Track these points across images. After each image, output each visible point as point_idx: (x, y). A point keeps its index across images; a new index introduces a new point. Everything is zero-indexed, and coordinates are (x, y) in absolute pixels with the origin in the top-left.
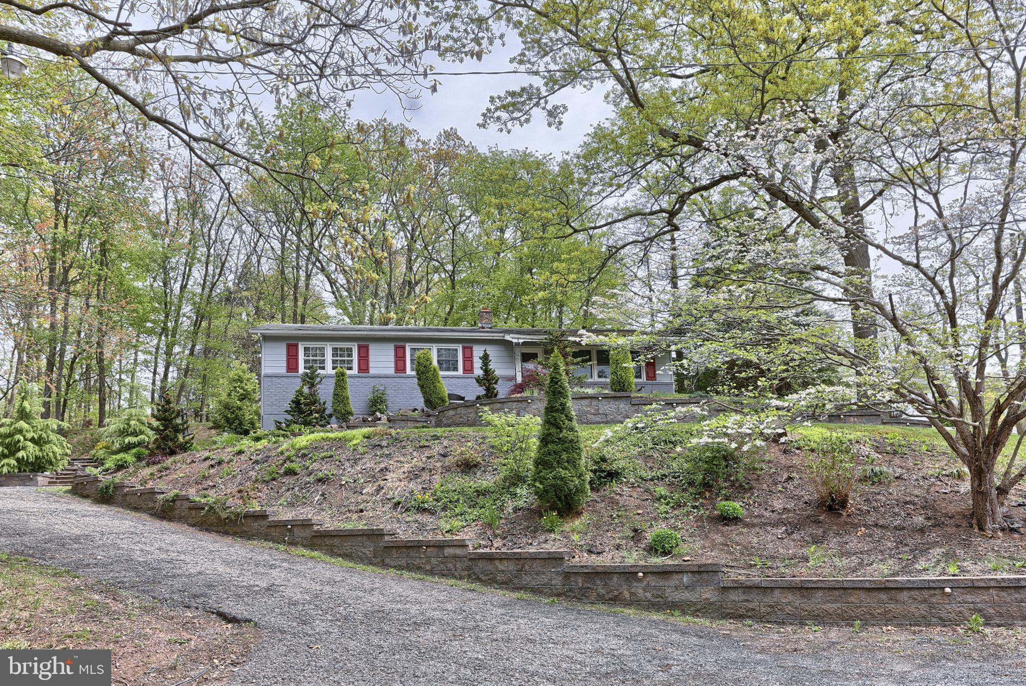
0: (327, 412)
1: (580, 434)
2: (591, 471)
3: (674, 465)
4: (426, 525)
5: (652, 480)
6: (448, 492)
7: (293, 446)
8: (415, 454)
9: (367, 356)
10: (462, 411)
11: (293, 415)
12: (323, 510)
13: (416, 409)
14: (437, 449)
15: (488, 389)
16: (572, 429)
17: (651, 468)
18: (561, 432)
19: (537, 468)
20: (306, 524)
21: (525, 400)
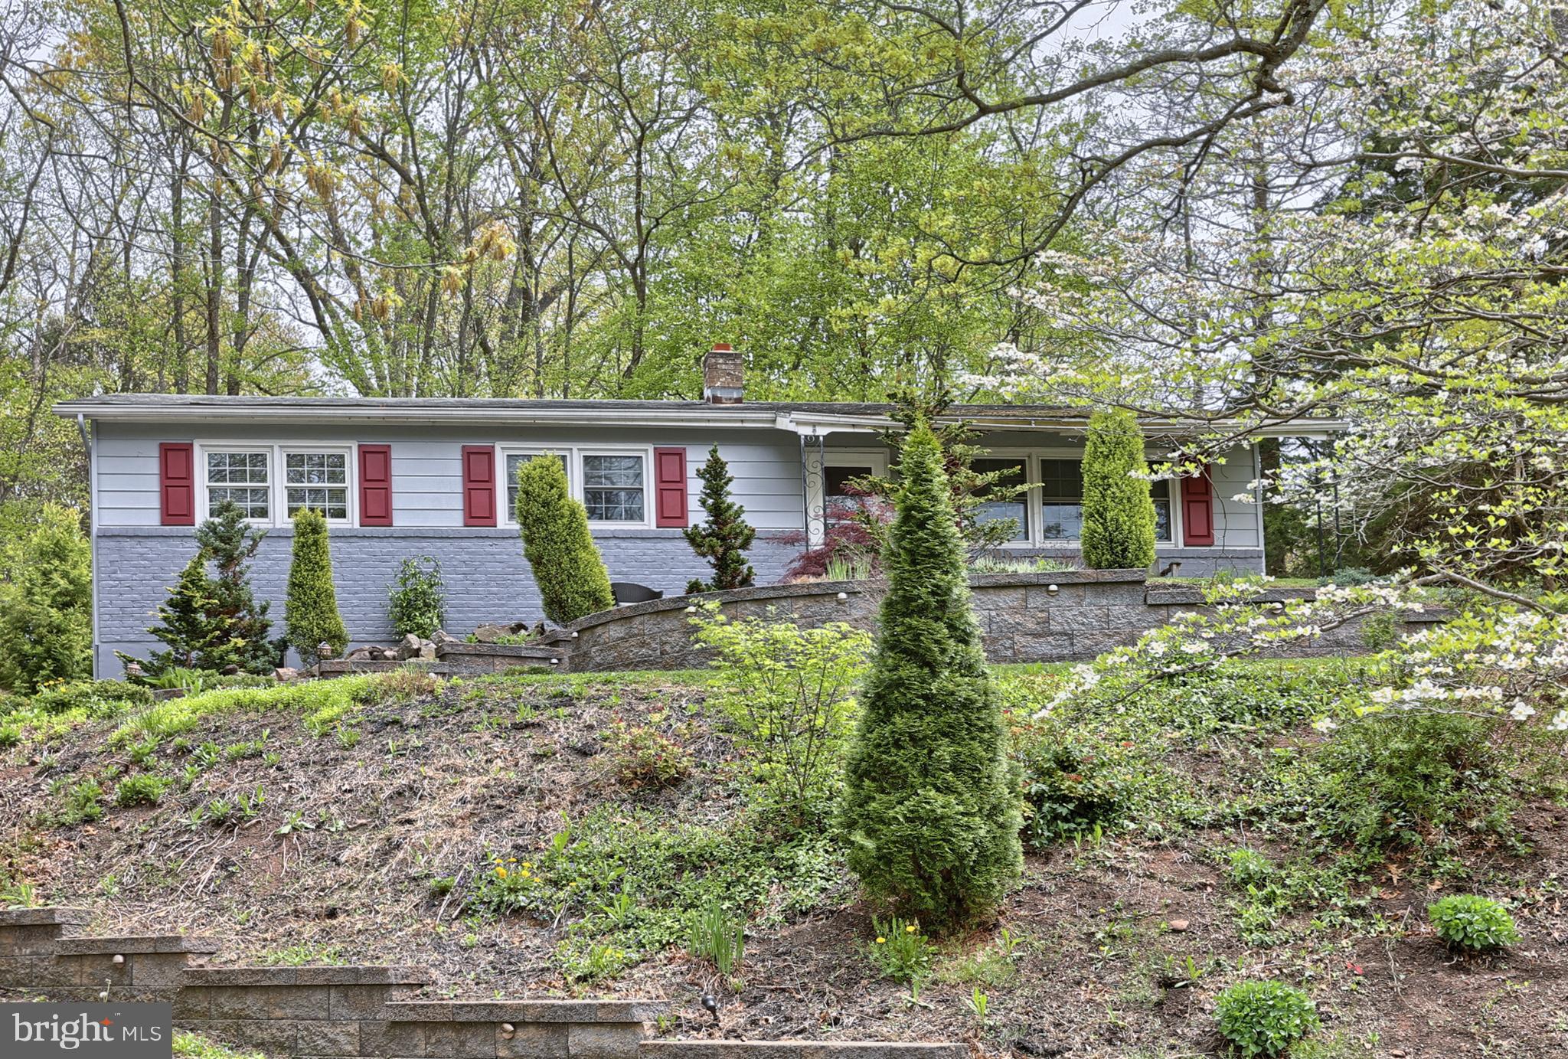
0: (275, 634)
1: (992, 683)
2: (1028, 797)
3: (1287, 780)
4: (521, 958)
5: (1216, 826)
6: (588, 858)
7: (150, 726)
8: (498, 745)
9: (386, 478)
10: (646, 626)
11: (172, 642)
12: (222, 910)
13: (520, 627)
14: (564, 731)
15: (723, 565)
16: (968, 668)
17: (1213, 791)
18: (935, 674)
19: (858, 787)
20: (167, 952)
21: (829, 593)
